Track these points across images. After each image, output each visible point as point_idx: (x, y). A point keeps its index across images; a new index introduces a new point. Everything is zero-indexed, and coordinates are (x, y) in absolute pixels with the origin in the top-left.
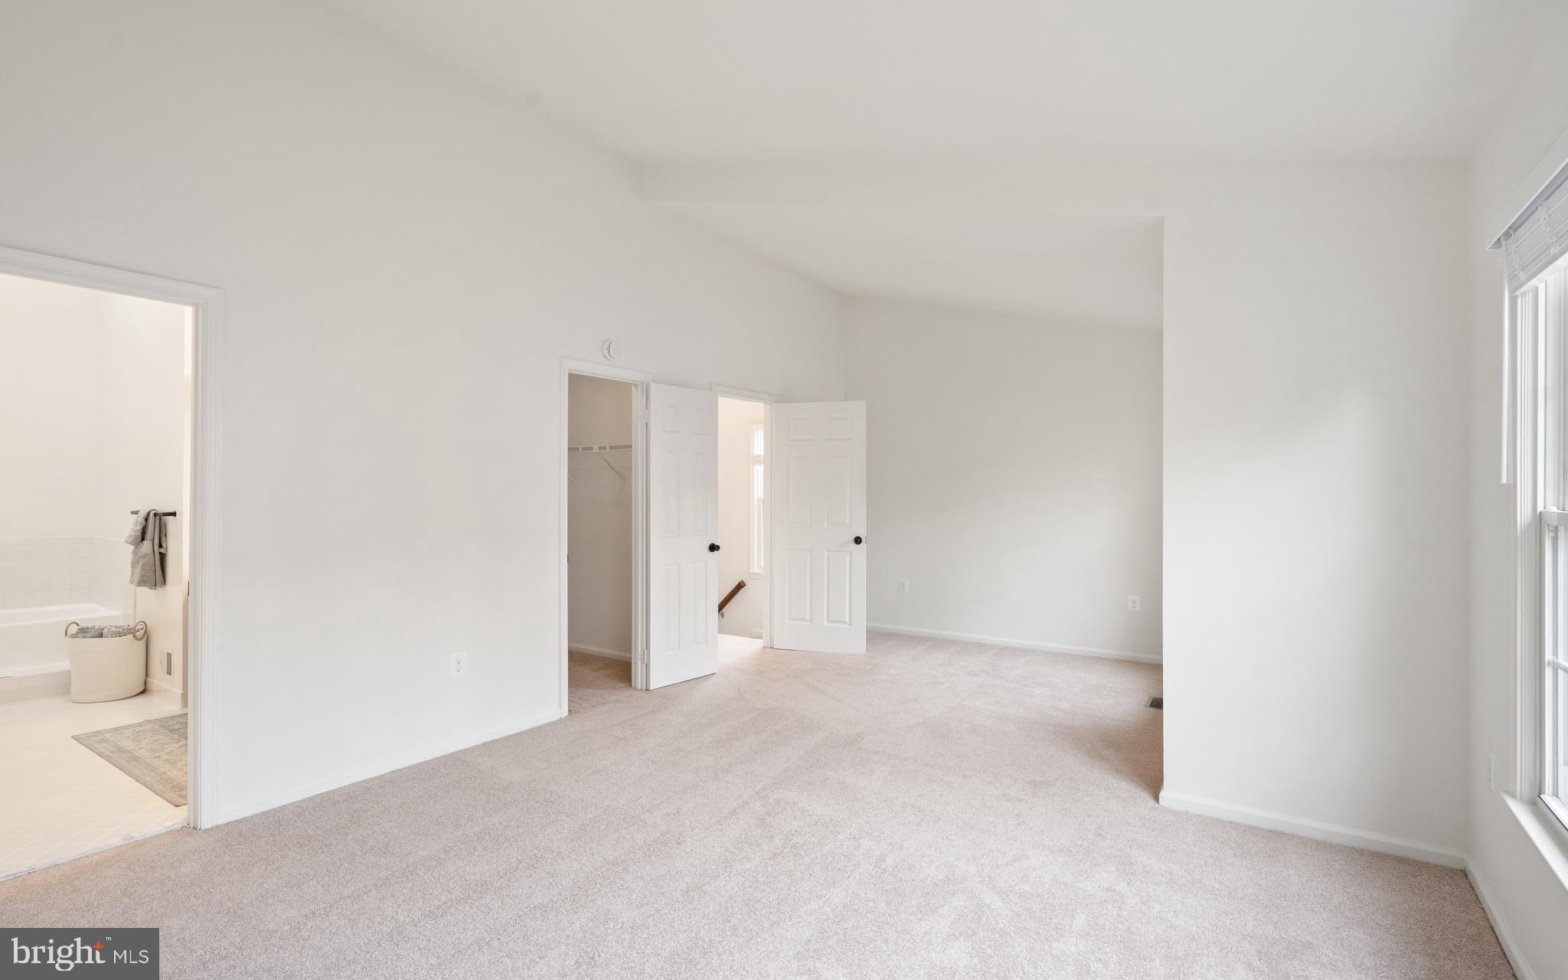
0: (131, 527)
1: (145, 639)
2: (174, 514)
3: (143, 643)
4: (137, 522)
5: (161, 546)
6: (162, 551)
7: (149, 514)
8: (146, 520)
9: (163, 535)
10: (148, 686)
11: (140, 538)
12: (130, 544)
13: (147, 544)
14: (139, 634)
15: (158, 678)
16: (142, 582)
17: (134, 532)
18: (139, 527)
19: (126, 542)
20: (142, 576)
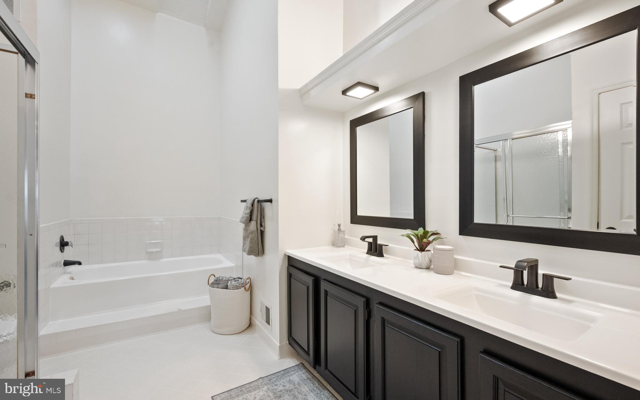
0: (243, 211)
1: (250, 290)
2: (270, 201)
3: (249, 292)
4: (247, 207)
5: (261, 226)
6: (262, 229)
7: (254, 201)
8: (253, 205)
9: (262, 217)
10: (253, 322)
11: (249, 219)
12: (243, 223)
13: (253, 223)
14: (247, 286)
15: (259, 319)
16: (250, 253)
17: (245, 214)
18: (248, 211)
19: (241, 222)
20: (251, 247)
